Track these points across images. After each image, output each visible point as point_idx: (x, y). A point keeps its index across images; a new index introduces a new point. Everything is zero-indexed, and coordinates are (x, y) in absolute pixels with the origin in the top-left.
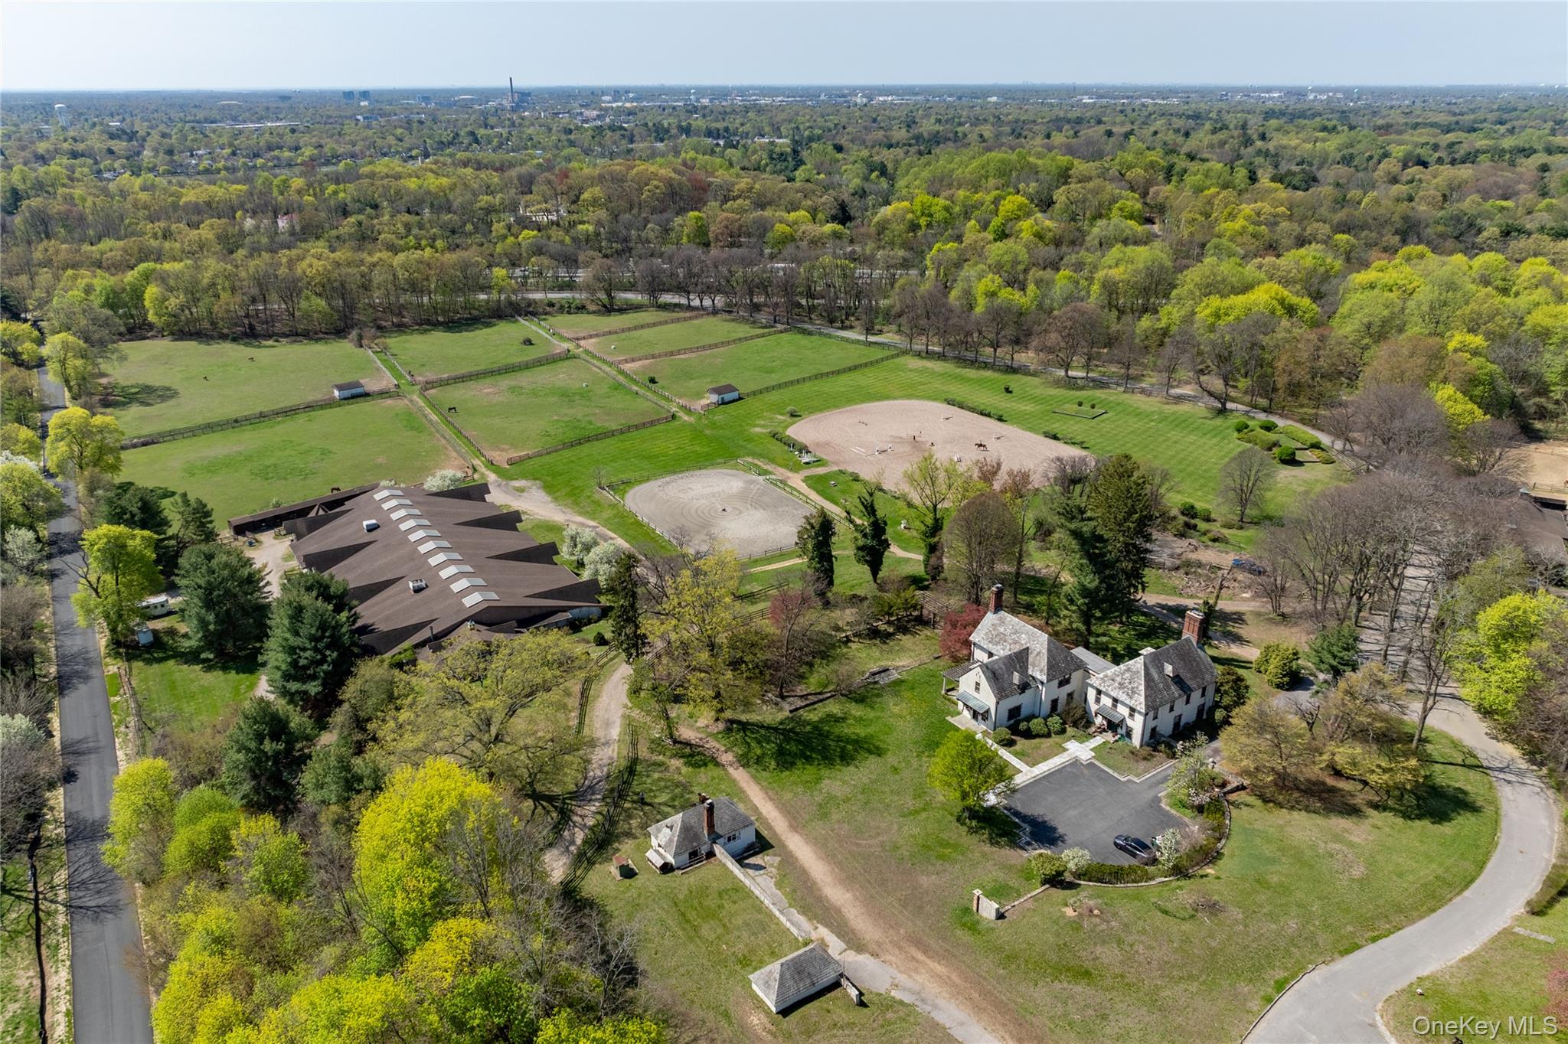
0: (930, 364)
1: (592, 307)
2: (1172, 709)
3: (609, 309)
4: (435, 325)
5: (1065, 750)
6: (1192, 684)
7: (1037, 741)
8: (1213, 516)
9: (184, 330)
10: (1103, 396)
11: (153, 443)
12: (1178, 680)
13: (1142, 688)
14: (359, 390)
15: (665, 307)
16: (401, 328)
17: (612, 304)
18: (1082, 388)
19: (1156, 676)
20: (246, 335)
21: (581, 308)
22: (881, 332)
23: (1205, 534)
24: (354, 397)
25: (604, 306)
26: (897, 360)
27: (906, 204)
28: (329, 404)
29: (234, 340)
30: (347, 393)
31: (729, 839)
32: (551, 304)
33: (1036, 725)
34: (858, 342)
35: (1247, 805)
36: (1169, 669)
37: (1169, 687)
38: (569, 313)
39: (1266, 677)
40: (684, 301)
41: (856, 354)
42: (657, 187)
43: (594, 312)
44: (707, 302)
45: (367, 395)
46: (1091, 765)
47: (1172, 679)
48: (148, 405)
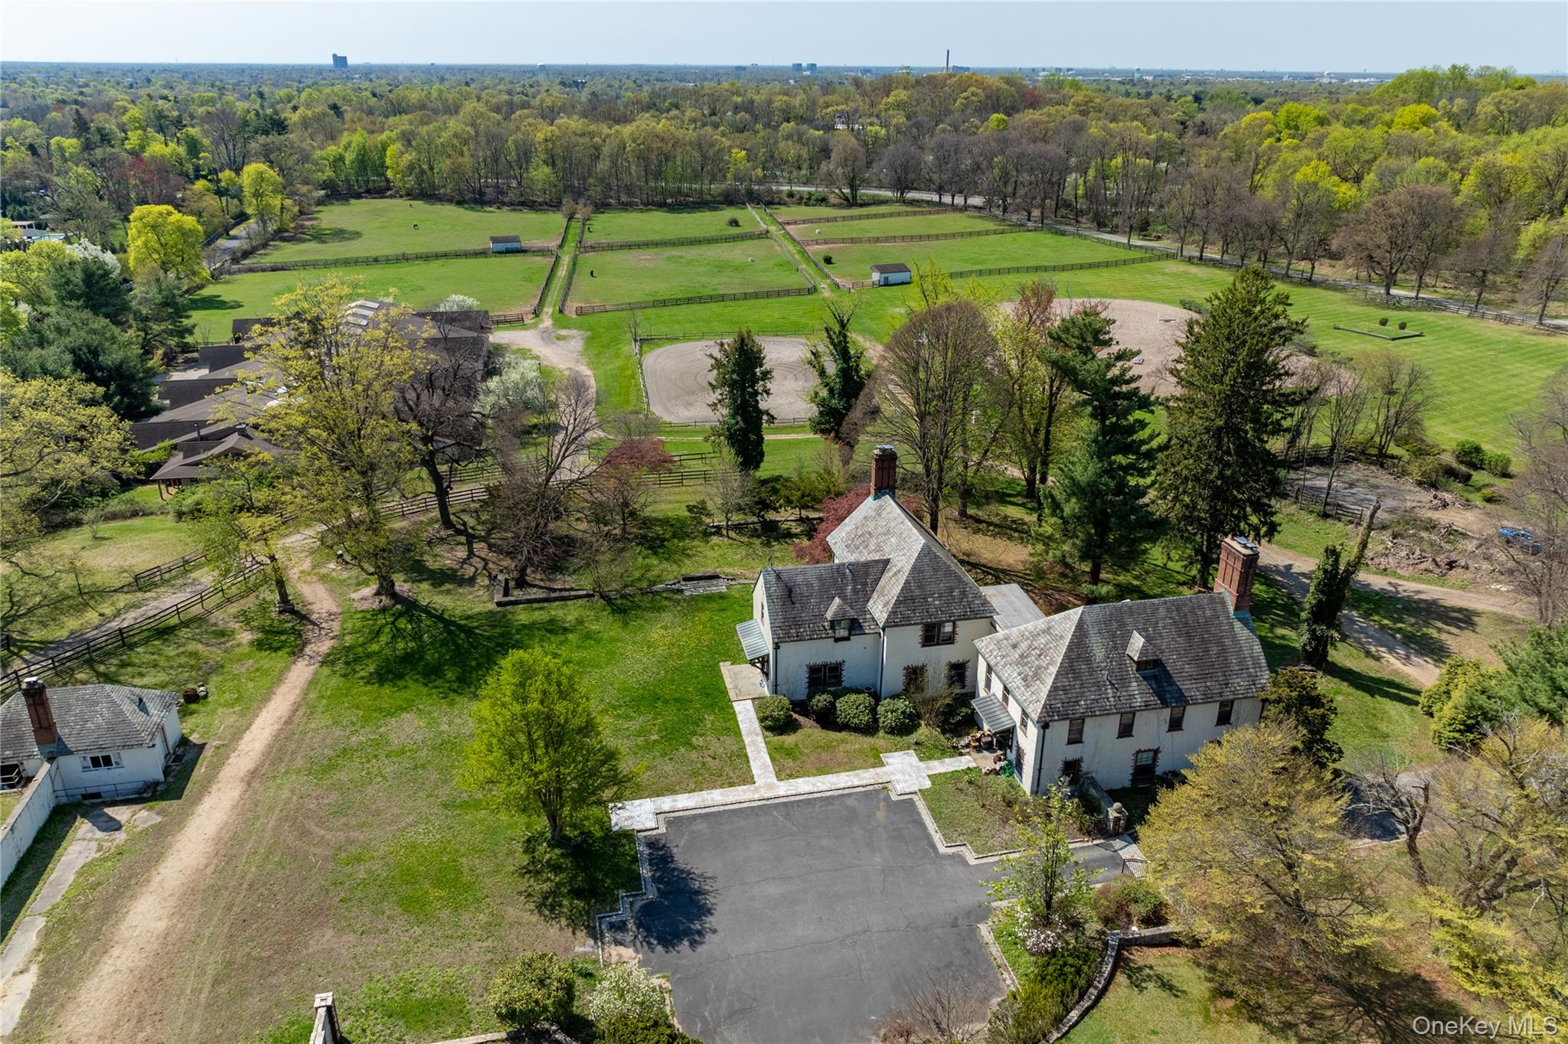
0: (1193, 270)
1: (833, 199)
2: (1126, 731)
3: (851, 202)
4: (662, 205)
5: (882, 764)
6: (1191, 689)
7: (843, 735)
8: (1513, 469)
9: (426, 193)
10: (1430, 319)
11: (282, 269)
12: (1153, 669)
13: (1053, 670)
14: (515, 245)
15: (913, 202)
16: (626, 206)
17: (854, 197)
18: (1408, 308)
19: (1099, 653)
20: (475, 201)
21: (823, 201)
22: (1159, 238)
23: (1479, 489)
24: (508, 252)
25: (847, 199)
26: (1154, 264)
27: (1268, 114)
28: (483, 253)
29: (459, 203)
30: (501, 247)
31: (96, 762)
32: (791, 195)
33: (849, 706)
34: (1117, 244)
35: (1167, 986)
36: (1137, 644)
37: (1124, 682)
38: (806, 204)
39: (1434, 725)
40: (936, 198)
41: (1103, 254)
42: (973, 94)
43: (834, 205)
44: (959, 200)
45: (522, 251)
46: (906, 806)
47: (1140, 665)
48: (324, 242)
